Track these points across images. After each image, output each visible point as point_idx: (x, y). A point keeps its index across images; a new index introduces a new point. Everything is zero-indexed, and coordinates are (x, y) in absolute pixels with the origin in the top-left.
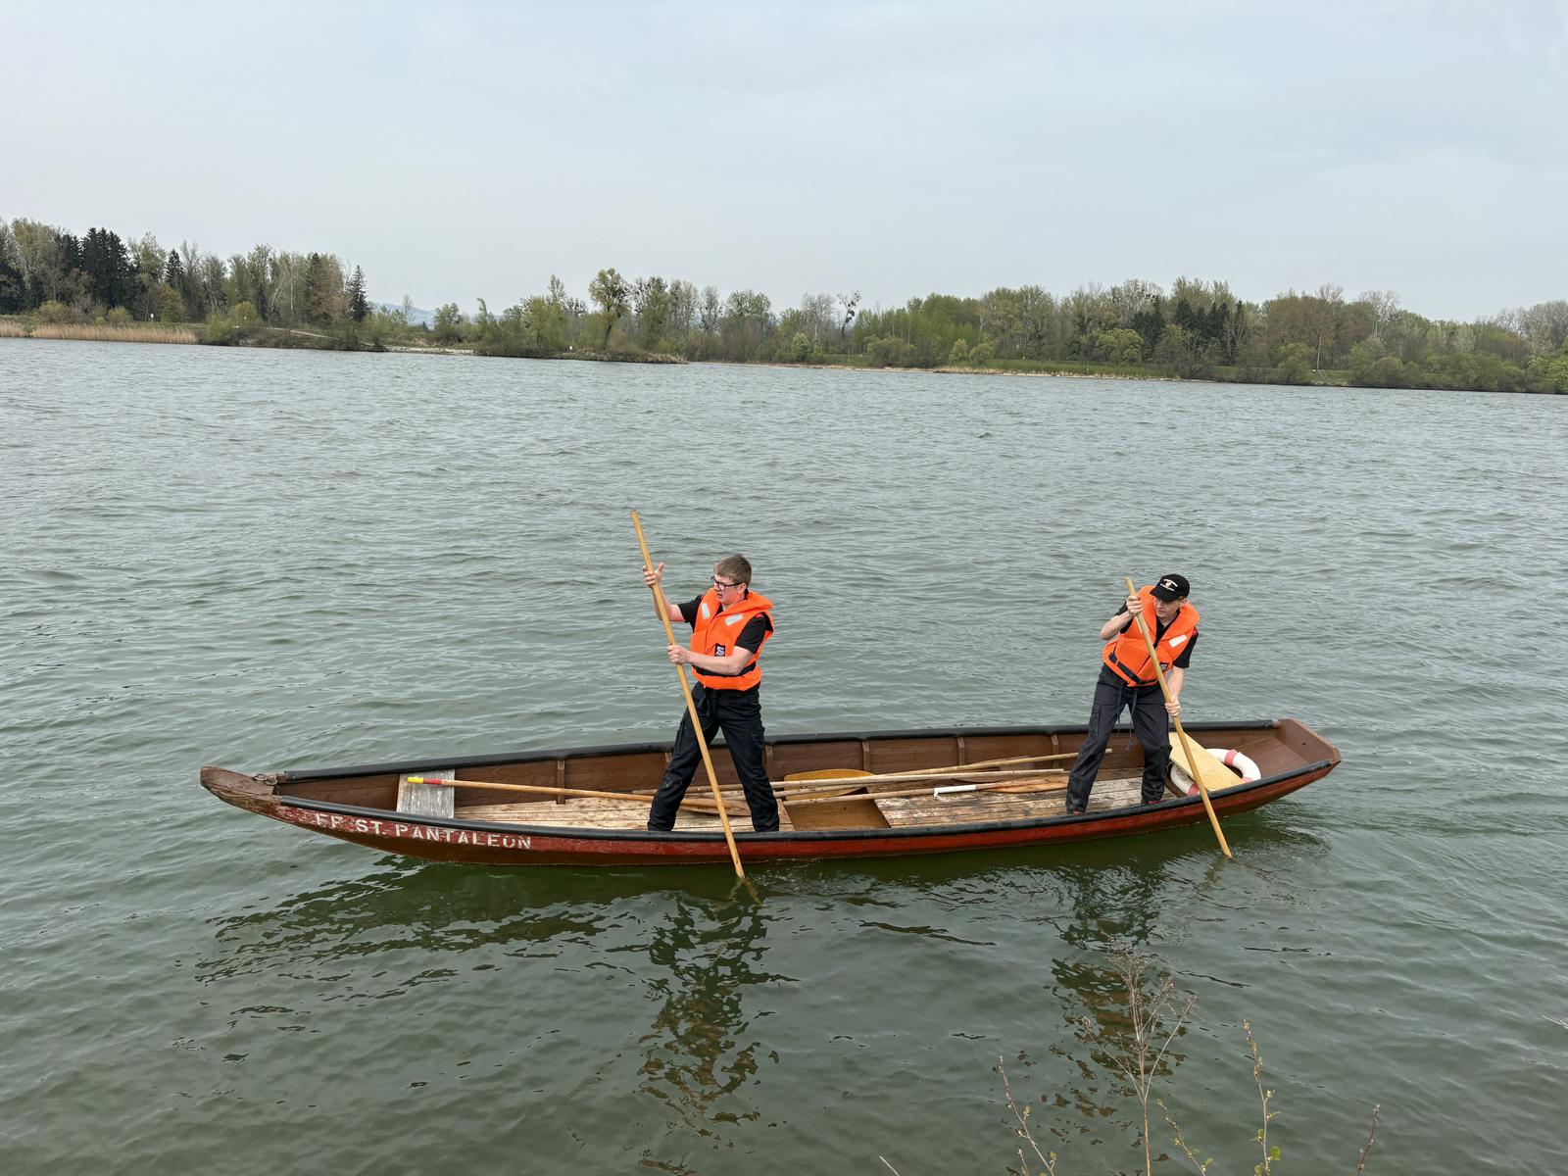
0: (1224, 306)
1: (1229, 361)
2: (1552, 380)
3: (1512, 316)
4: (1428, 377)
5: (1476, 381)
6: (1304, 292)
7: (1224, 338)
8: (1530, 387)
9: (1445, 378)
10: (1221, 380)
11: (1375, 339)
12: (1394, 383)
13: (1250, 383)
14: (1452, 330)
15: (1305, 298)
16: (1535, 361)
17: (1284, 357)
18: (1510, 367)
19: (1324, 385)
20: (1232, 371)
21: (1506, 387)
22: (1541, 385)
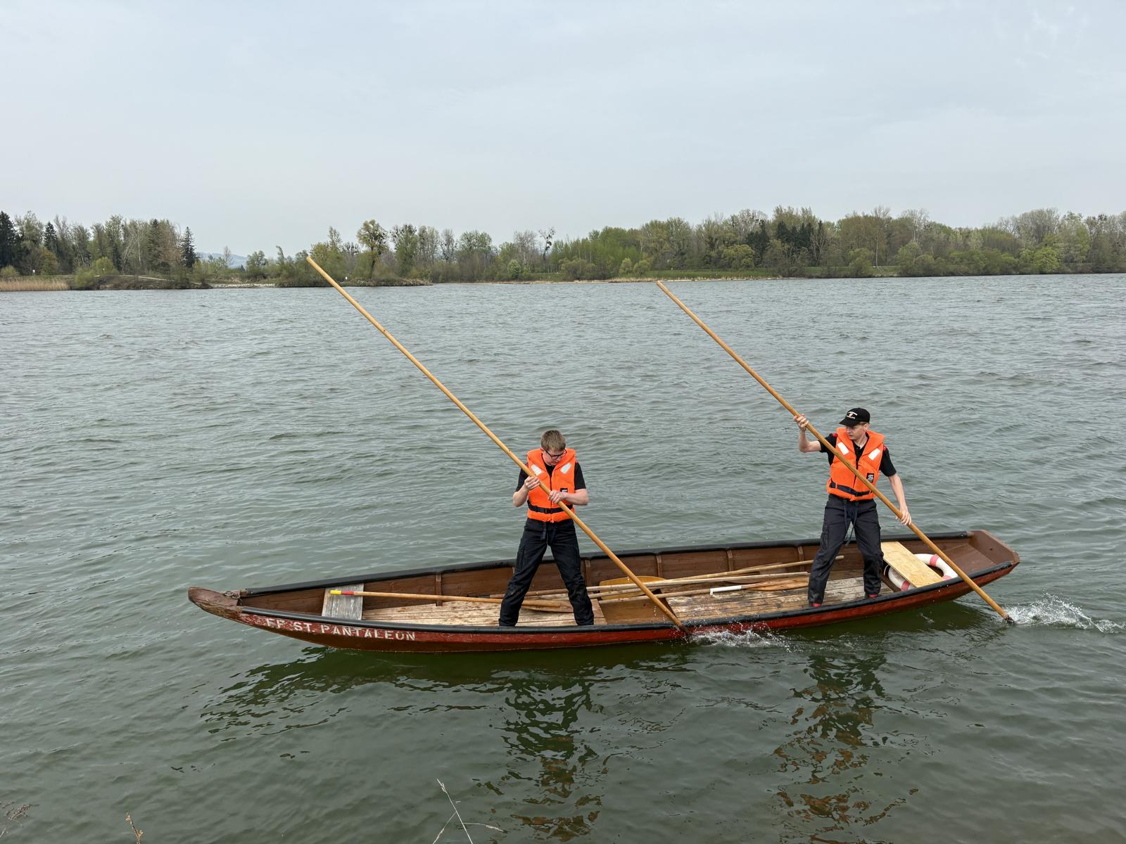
0: (810, 225)
1: (815, 262)
2: (1037, 264)
3: (1007, 222)
4: (951, 267)
5: (984, 268)
6: (863, 213)
7: (811, 248)
8: (1022, 271)
9: (964, 267)
10: (811, 277)
11: (914, 243)
12: (929, 272)
13: (831, 277)
14: (967, 234)
15: (866, 217)
16: (1025, 252)
17: (854, 258)
18: (1007, 257)
19: (881, 277)
20: (818, 270)
21: (1005, 272)
22: (1029, 269)
